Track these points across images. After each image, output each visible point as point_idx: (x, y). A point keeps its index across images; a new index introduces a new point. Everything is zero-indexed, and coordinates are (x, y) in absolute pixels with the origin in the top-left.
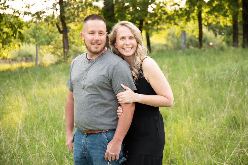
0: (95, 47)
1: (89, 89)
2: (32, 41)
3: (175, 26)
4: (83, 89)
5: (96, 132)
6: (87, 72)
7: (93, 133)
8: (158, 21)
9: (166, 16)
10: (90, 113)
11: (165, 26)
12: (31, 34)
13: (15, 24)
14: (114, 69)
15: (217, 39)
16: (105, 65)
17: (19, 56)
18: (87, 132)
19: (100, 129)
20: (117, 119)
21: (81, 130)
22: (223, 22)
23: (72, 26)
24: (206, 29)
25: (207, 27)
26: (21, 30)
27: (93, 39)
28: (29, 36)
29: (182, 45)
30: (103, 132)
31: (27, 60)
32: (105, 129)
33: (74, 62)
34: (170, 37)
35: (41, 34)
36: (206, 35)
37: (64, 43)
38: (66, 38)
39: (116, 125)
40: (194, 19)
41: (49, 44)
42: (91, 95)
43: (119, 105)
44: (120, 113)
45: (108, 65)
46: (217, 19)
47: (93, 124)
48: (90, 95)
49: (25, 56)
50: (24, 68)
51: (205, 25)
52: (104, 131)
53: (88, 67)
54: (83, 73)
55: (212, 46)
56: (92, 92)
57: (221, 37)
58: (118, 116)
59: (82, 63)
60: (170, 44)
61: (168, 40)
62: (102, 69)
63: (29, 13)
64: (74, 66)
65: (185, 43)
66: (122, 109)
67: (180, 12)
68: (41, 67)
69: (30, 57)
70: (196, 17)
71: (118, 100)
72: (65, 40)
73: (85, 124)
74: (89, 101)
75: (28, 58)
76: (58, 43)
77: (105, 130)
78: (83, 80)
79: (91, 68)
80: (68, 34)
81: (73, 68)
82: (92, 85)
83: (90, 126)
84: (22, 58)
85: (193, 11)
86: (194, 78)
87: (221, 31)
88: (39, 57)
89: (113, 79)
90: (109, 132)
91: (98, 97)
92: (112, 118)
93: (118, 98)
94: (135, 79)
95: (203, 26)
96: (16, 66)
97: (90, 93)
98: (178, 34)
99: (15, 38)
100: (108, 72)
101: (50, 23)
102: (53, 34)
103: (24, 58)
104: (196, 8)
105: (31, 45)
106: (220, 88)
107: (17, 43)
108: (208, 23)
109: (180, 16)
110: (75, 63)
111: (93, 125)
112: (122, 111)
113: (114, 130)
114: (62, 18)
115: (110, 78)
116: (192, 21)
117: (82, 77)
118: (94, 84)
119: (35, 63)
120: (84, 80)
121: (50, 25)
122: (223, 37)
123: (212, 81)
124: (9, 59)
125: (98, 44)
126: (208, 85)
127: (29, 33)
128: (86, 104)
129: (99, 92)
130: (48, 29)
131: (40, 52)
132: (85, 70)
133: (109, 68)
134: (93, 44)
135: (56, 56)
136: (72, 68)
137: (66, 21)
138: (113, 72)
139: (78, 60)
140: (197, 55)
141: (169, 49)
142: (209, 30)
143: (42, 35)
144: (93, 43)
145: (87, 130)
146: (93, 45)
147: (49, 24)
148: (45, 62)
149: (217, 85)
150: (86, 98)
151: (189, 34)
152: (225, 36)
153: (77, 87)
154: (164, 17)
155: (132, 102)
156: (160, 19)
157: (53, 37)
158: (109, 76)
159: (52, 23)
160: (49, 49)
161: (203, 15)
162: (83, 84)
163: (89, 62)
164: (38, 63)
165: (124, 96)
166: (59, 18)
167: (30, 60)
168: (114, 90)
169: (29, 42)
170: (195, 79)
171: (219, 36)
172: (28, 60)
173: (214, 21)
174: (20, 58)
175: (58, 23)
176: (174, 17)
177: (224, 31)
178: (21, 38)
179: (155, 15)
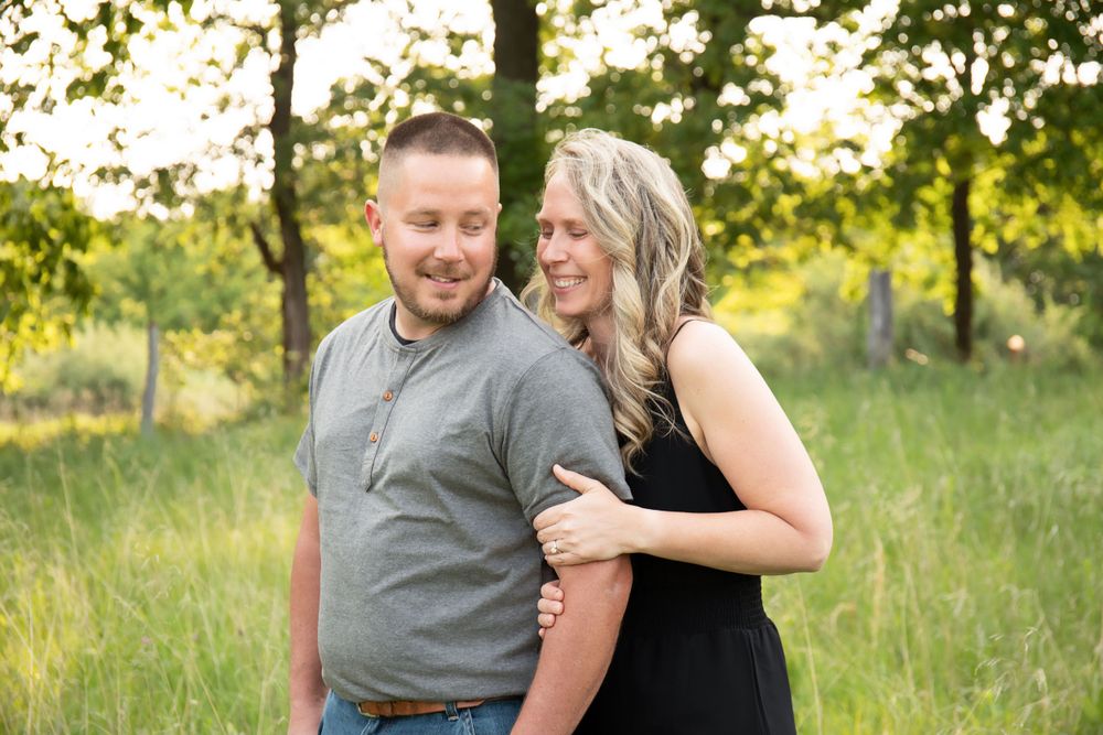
0: (438, 291)
1: (392, 493)
2: (131, 316)
3: (840, 252)
4: (370, 489)
5: (423, 709)
6: (388, 406)
7: (407, 713)
8: (758, 223)
9: (796, 200)
10: (394, 610)
11: (788, 252)
12: (124, 280)
13: (53, 224)
14: (518, 389)
15: (1047, 326)
16: (477, 367)
17: (63, 382)
18: (378, 708)
19: (441, 693)
20: (535, 646)
21: (350, 699)
22: (1080, 236)
23: (328, 238)
24: (992, 272)
25: (997, 265)
26: (77, 256)
27: (432, 252)
28: (117, 288)
29: (872, 344)
30: (461, 711)
31: (98, 406)
32: (466, 694)
33: (329, 349)
34: (815, 303)
35: (177, 278)
36: (991, 305)
37: (287, 323)
38: (295, 297)
39: (528, 677)
40: (933, 222)
41: (211, 324)
42: (404, 523)
43: (548, 573)
44: (551, 617)
45: (490, 368)
46: (1047, 222)
47: (409, 671)
48: (399, 523)
49: (93, 385)
50: (86, 439)
51: (987, 256)
52: (460, 706)
53: (394, 379)
54: (371, 410)
55: (1024, 356)
56: (410, 507)
57: (1064, 319)
58: (541, 632)
59: (368, 353)
60: (810, 342)
61: (800, 322)
62: (462, 393)
63: (120, 173)
64: (329, 368)
65: (885, 333)
66: (559, 594)
67: (863, 184)
68: (172, 433)
69: (117, 392)
70: (943, 212)
71: (541, 545)
72: (292, 307)
73: (368, 669)
74: (391, 550)
75: (105, 392)
76: (256, 321)
77: (467, 701)
78: (369, 446)
79: (413, 384)
80: (310, 279)
81: (325, 377)
82: (408, 474)
83: (391, 680)
84: (77, 393)
85: (928, 181)
86: (935, 496)
87: (1067, 288)
88: (162, 386)
89: (511, 444)
90: (487, 710)
91: (439, 536)
92: (508, 639)
93: (541, 536)
94: (631, 449)
95: (977, 257)
96: (42, 429)
97: (398, 508)
98: (852, 293)
99: (48, 289)
100: (489, 408)
101: (221, 220)
102: (237, 282)
103: (87, 395)
104: (943, 167)
105: (125, 330)
106: (1067, 548)
107: (56, 318)
108: (1001, 241)
109: (866, 202)
110: (334, 351)
111: (406, 677)
112: (558, 607)
113: (516, 701)
114: (284, 198)
115: (497, 436)
116: (923, 235)
117: (368, 429)
118: (415, 467)
119: (138, 415)
120: (375, 446)
121: (224, 233)
122: (1075, 316)
123: (1026, 511)
124: (15, 397)
125: (453, 276)
126: (1010, 530)
127: (119, 271)
128: (374, 565)
129: (444, 508)
130: (209, 252)
131: (167, 365)
132: (382, 392)
133: (494, 388)
134: (428, 276)
135: (247, 385)
136: (320, 380)
137: (300, 216)
138: (514, 405)
139: (352, 339)
140: (950, 388)
141: (807, 366)
142: (1006, 280)
143: (179, 288)
144: (430, 273)
145: (379, 698)
146: (425, 278)
147: (216, 229)
148: (189, 413)
149: (1055, 529)
150: (374, 534)
151: (907, 297)
152: (1086, 307)
153: (338, 478)
154: (786, 204)
155: (613, 551)
156: (766, 214)
157: (235, 295)
158: (491, 428)
159: (232, 220)
160: (211, 349)
161: (979, 203)
162: (367, 467)
163: (403, 355)
164: (158, 415)
165: (567, 525)
166: (266, 199)
167: (115, 403)
168: (518, 496)
169: (115, 318)
170: (940, 504)
171: (1053, 312)
172: (107, 405)
173: (1032, 232)
174: (66, 395)
175: (264, 221)
176: (832, 203)
177: (1081, 284)
178: (78, 290)
179: (741, 194)
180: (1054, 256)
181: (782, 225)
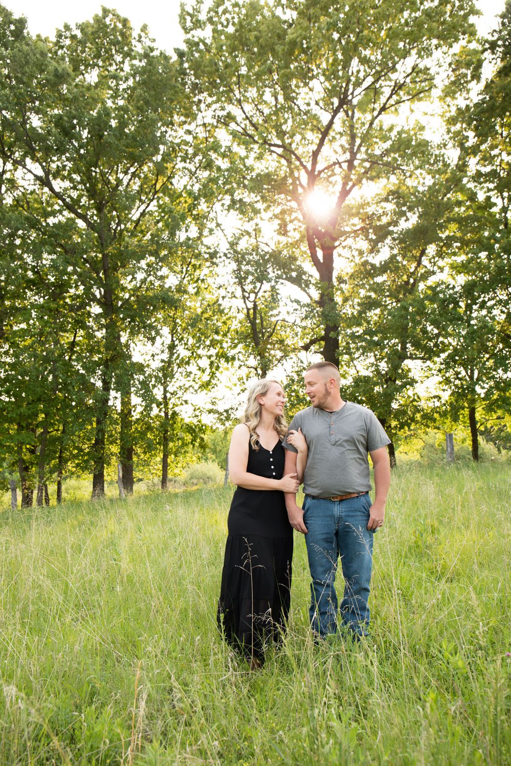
1: (344, 444)
3: (436, 431)
4: (335, 444)
5: (353, 496)
6: (333, 426)
7: (349, 497)
8: (410, 422)
9: (421, 414)
15: (502, 457)
18: (341, 497)
24: (484, 438)
25: (485, 436)
26: (202, 436)
30: (361, 495)
32: (364, 490)
34: (427, 450)
36: (483, 449)
42: (348, 451)
46: (501, 422)
51: (482, 433)
53: (333, 420)
54: (328, 428)
56: (348, 447)
57: (507, 454)
61: (422, 456)
62: (357, 420)
67: (442, 409)
78: (331, 435)
79: (338, 420)
82: (348, 438)
83: (349, 488)
85: (462, 408)
87: (508, 445)
91: (355, 453)
95: (479, 433)
98: (440, 444)
99: (194, 446)
100: (365, 423)
103: (202, 481)
104: (467, 404)
105: (210, 462)
107: (196, 455)
108: (486, 428)
109: (444, 415)
111: (353, 487)
115: (368, 430)
118: (351, 437)
120: (333, 435)
132: (330, 423)
142: (487, 441)
145: (344, 494)
150: (341, 454)
151: (458, 445)
153: (323, 444)
154: (418, 415)
156: (413, 419)
161: (478, 416)
162: (332, 440)
171: (504, 452)
173: (496, 425)
176: (433, 415)
178: (203, 446)
179: (404, 413)
180: (503, 434)
181: (417, 422)
